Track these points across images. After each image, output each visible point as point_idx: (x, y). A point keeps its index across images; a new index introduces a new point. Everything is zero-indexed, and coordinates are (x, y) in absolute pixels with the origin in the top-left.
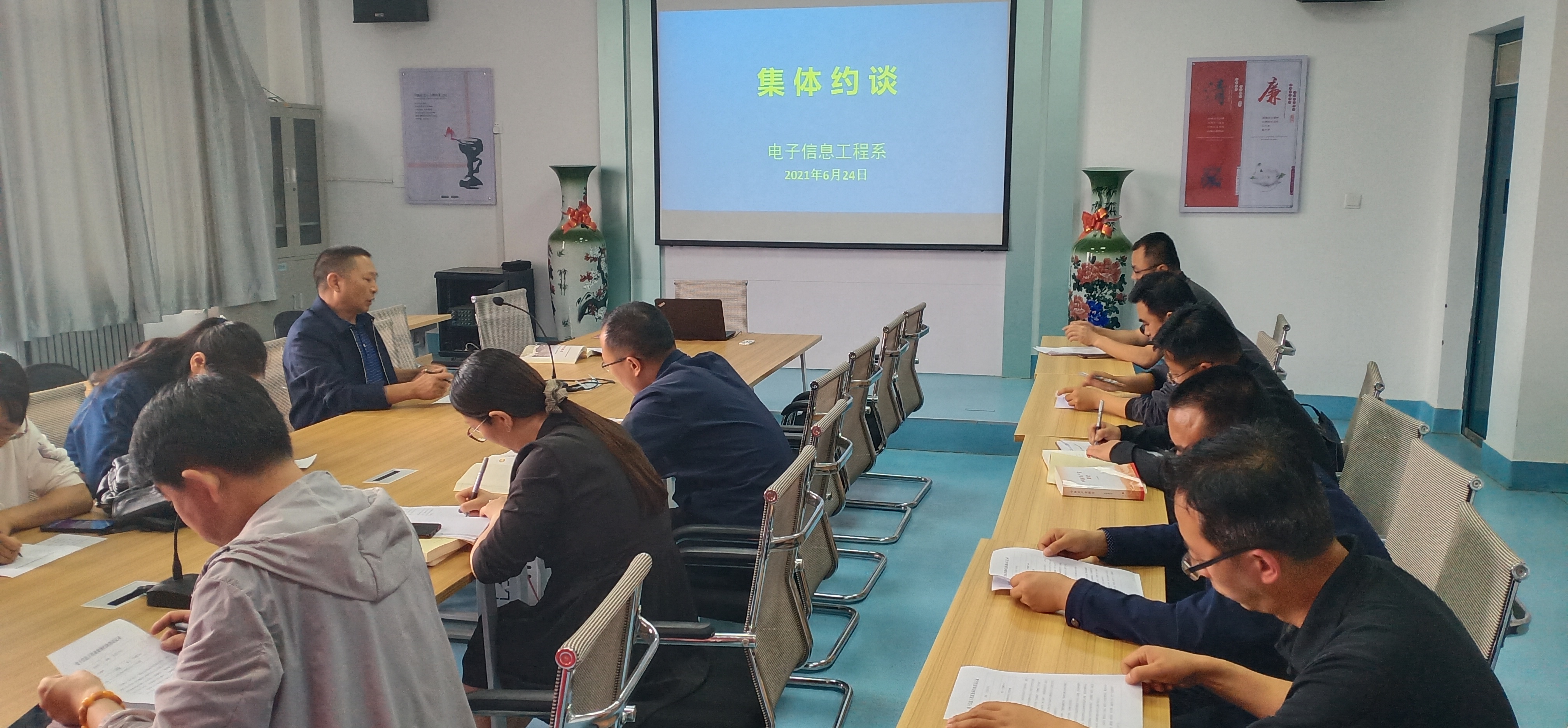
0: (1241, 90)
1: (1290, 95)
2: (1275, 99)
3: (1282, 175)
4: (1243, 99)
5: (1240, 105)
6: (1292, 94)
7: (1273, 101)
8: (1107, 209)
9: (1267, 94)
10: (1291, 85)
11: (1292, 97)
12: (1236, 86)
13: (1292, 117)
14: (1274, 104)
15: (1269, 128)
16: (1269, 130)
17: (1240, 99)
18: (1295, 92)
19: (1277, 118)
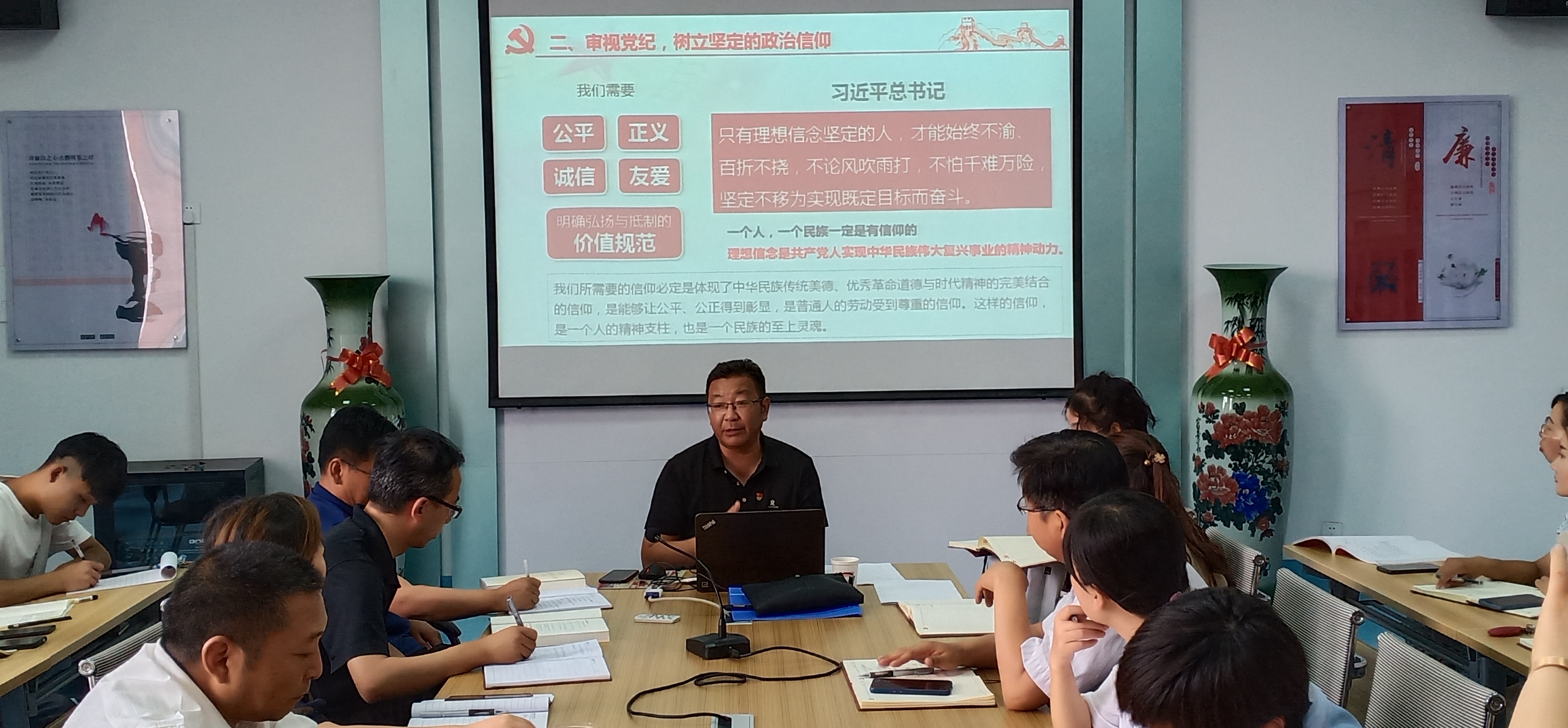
0: (1418, 146)
1: (1487, 153)
2: (1467, 159)
3: (1483, 272)
4: (1421, 160)
5: (1417, 166)
7: (1464, 162)
8: (1252, 327)
9: (1456, 152)
10: (1488, 138)
11: (1490, 156)
12: (1411, 140)
13: (1492, 185)
14: (1466, 166)
15: (1459, 202)
16: (1460, 205)
17: (1417, 160)
18: (1494, 149)
19: (1471, 187)
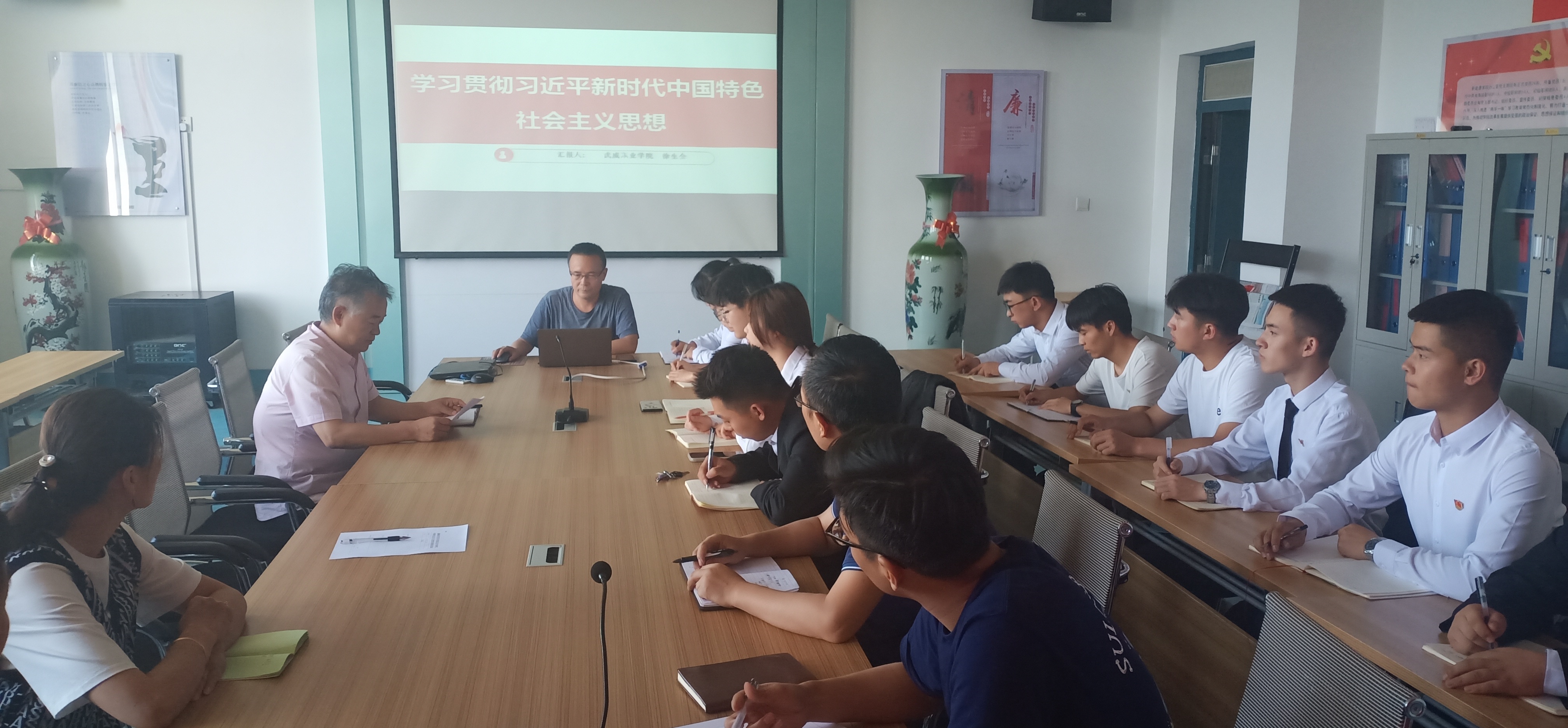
0: (988, 101)
1: (1030, 107)
2: (1018, 110)
3: (1025, 181)
4: (990, 110)
5: (988, 114)
6: (1032, 105)
7: (1016, 112)
9: (1011, 105)
10: (1030, 97)
11: (1032, 109)
12: (984, 97)
13: (1032, 126)
14: (1017, 115)
15: (1013, 137)
16: (1013, 139)
17: (988, 110)
18: (1034, 104)
19: (1020, 127)
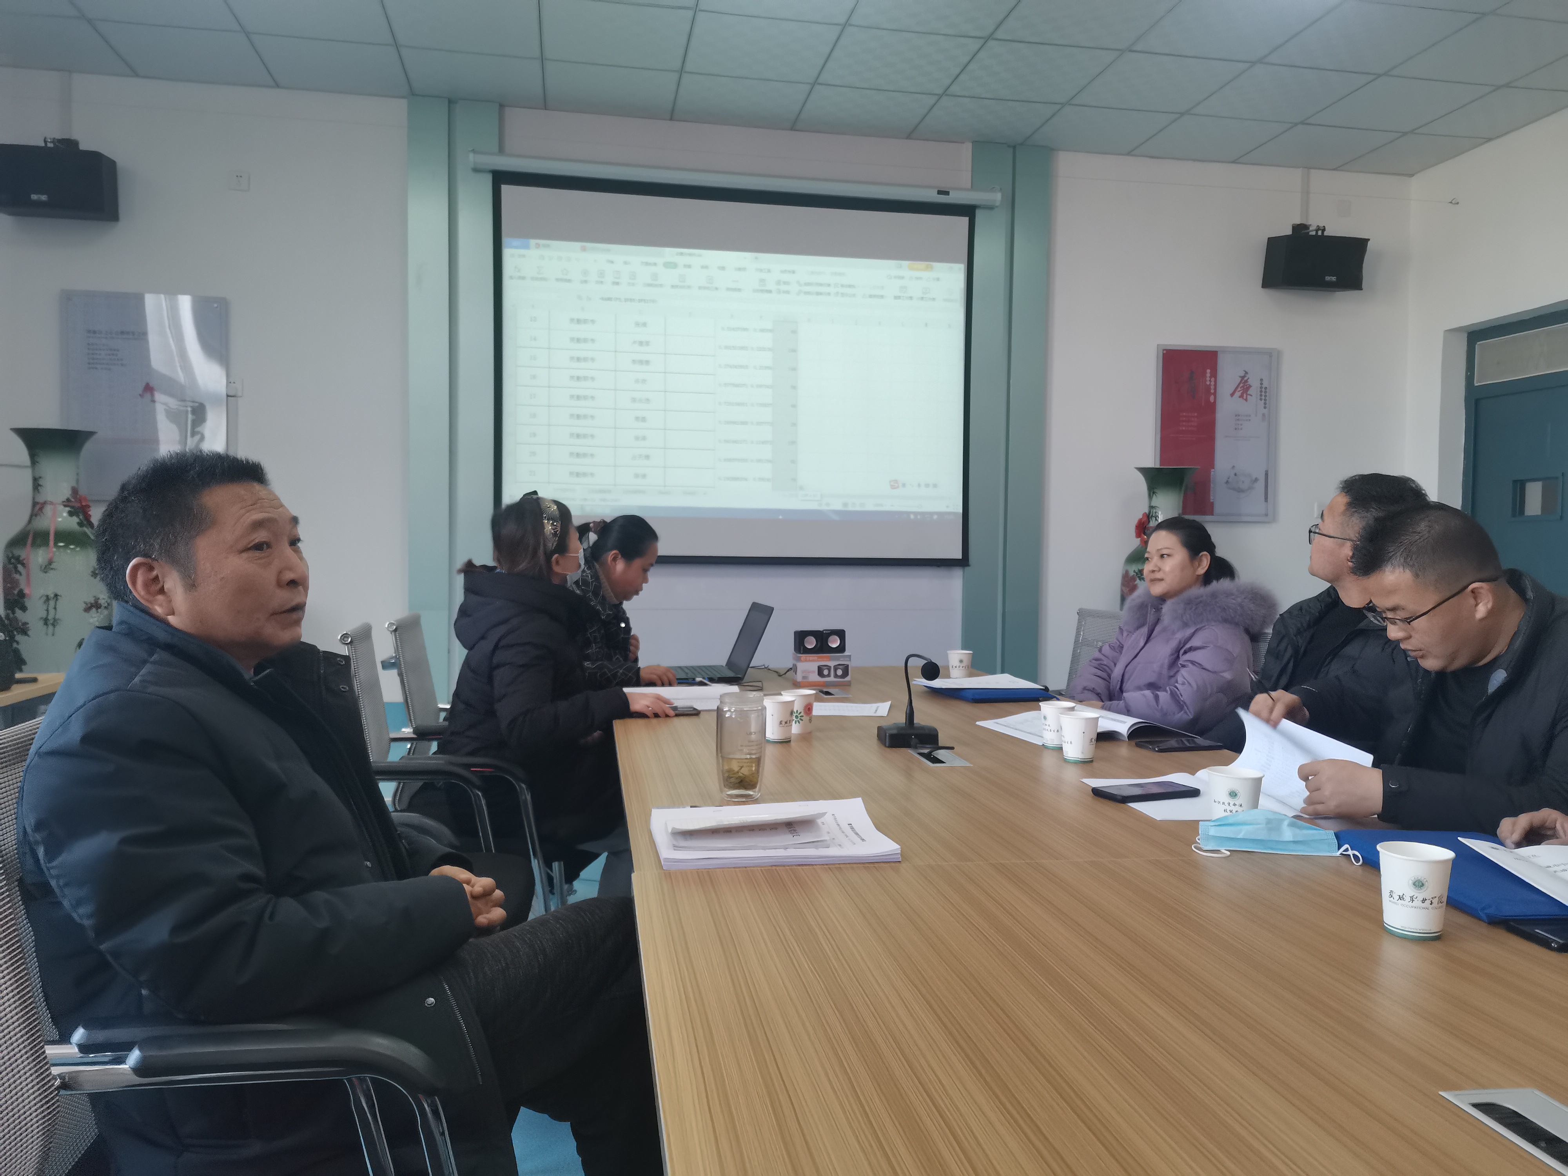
0: (1213, 383)
1: (1261, 391)
2: (1247, 395)
3: (1256, 480)
4: (1215, 394)
5: (1212, 399)
9: (1239, 389)
10: (1262, 380)
11: (1263, 394)
12: (1208, 379)
13: (1264, 415)
14: (1246, 400)
15: (1241, 427)
16: (1241, 429)
17: (1212, 394)
18: (1266, 388)
19: (1250, 416)
